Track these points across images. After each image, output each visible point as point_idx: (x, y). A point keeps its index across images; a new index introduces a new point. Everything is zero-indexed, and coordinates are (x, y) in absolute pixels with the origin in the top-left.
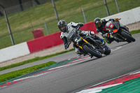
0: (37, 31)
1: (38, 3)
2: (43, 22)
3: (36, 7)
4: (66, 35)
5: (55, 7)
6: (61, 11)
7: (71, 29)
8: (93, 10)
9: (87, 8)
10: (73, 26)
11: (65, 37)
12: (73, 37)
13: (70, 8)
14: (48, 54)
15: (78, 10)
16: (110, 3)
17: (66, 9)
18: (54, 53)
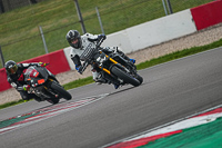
4: (79, 53)
7: (86, 44)
8: (59, 32)
9: (49, 27)
10: (89, 39)
11: (76, 56)
12: (94, 54)
13: (19, 28)
15: (34, 31)
17: (12, 30)
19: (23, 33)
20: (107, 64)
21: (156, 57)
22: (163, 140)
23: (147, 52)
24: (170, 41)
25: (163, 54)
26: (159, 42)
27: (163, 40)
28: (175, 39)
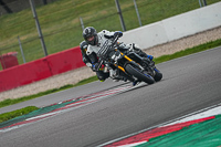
0: (7, 57)
1: (9, 11)
2: (17, 41)
3: (6, 17)
4: (96, 50)
5: (36, 18)
6: (47, 23)
7: (103, 41)
8: (98, 23)
9: (89, 18)
10: (106, 36)
11: (93, 53)
12: (109, 52)
13: (61, 19)
14: (26, 94)
16: (126, 10)
18: (35, 93)
19: (64, 24)
20: (122, 61)
21: (191, 47)
22: (197, 125)
23: (182, 42)
24: (204, 32)
25: (197, 44)
26: (193, 32)
27: (198, 31)
28: (209, 30)
